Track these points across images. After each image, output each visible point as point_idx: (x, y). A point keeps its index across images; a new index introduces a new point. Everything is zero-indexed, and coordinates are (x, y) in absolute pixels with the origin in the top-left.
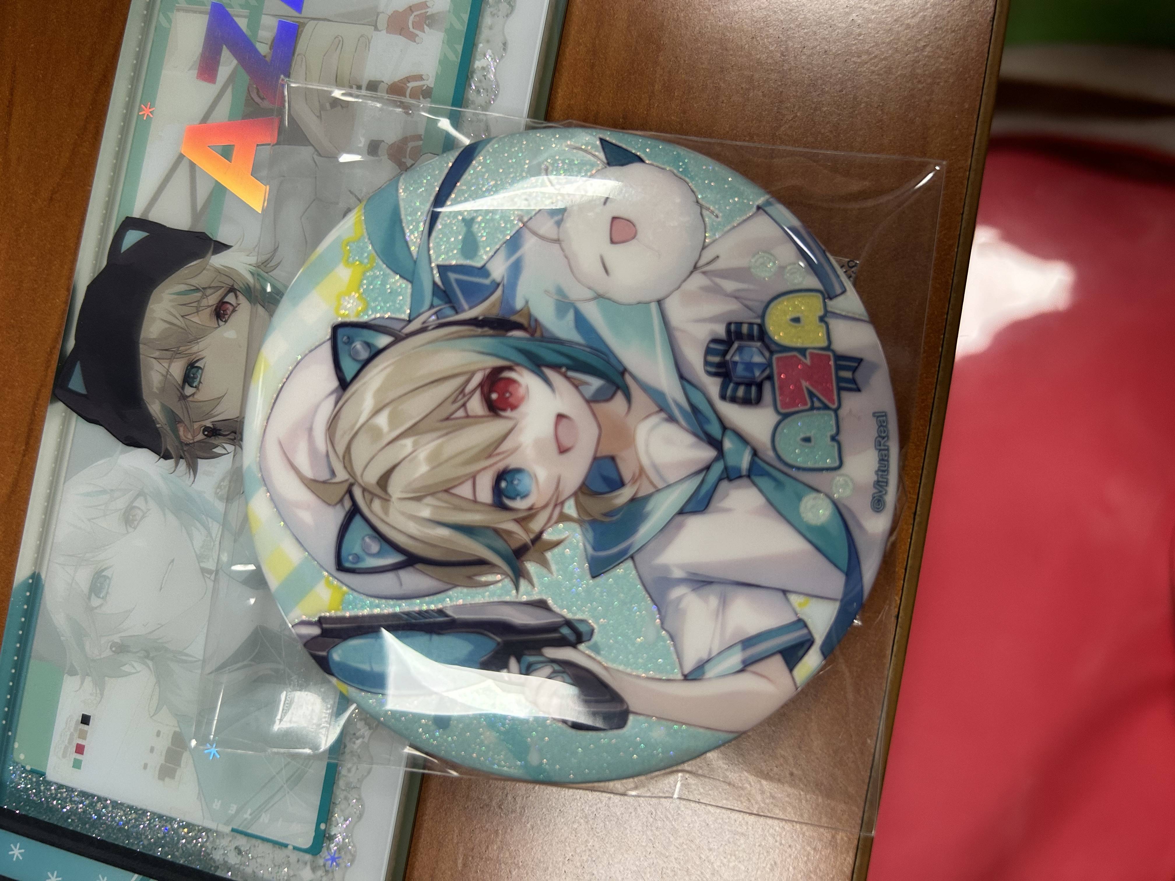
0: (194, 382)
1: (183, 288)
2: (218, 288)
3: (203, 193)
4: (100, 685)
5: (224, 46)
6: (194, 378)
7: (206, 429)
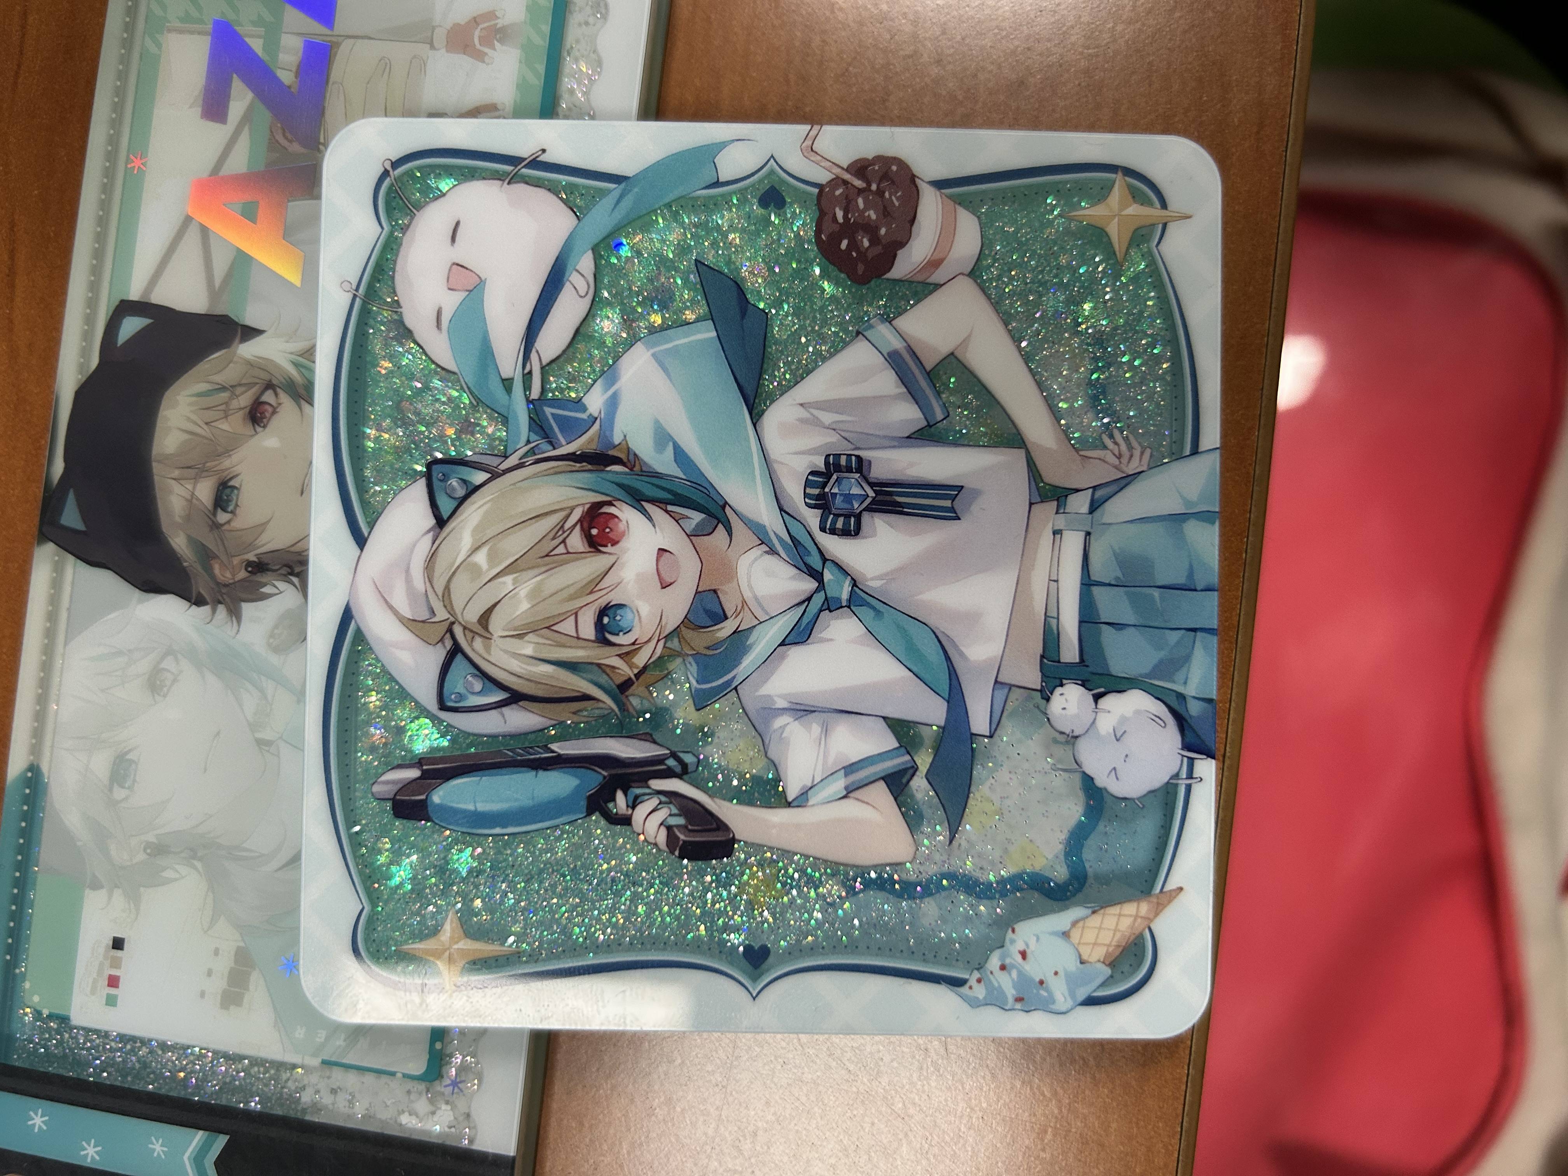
0: (228, 506)
1: (203, 387)
2: (250, 385)
3: (221, 264)
4: (134, 898)
5: (235, 76)
6: (229, 501)
7: (249, 564)
